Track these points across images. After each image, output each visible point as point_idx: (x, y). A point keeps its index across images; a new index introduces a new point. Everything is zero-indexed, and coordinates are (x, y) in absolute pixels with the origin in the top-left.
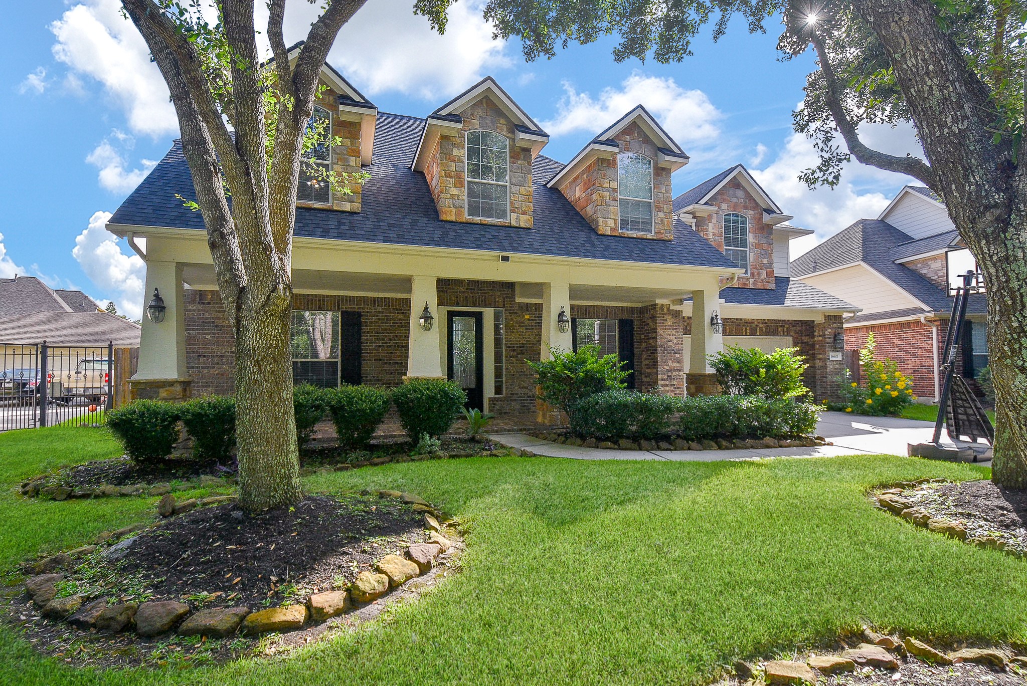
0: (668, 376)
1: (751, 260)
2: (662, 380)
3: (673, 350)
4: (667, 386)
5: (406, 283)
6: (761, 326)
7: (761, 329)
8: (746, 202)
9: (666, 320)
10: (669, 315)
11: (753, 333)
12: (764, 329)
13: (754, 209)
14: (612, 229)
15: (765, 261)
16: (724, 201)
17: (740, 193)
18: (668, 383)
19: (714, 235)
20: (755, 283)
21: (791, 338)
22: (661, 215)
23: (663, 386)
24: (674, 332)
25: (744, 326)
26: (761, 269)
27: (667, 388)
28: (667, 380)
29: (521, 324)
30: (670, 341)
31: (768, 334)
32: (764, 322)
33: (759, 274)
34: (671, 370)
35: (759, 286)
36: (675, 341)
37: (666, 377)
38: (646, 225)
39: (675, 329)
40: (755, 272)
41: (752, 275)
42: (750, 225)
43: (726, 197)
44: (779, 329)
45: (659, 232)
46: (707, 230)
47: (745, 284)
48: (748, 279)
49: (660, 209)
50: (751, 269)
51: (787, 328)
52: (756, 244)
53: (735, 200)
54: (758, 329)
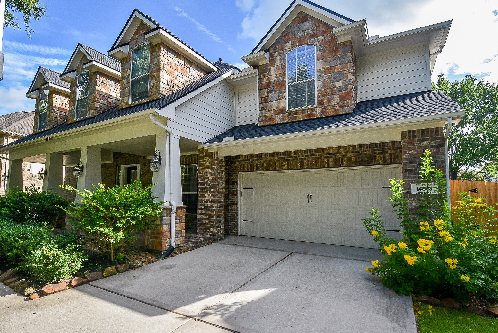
0: (205, 207)
1: (319, 88)
2: (201, 209)
3: (209, 185)
4: (204, 214)
6: (349, 155)
7: (349, 159)
8: (313, 31)
9: (205, 161)
10: (207, 156)
11: (338, 163)
12: (354, 159)
13: (323, 34)
14: (127, 103)
15: (339, 84)
16: (288, 40)
17: (307, 25)
18: (204, 212)
19: (277, 76)
20: (322, 112)
21: (402, 166)
23: (201, 214)
24: (210, 170)
25: (326, 157)
26: (332, 94)
27: (204, 217)
28: (204, 210)
30: (207, 178)
31: (358, 163)
33: (329, 101)
34: (207, 202)
35: (330, 112)
37: (203, 207)
39: (211, 168)
40: (325, 99)
41: (321, 103)
42: (319, 53)
43: (290, 36)
44: (378, 157)
45: (151, 96)
46: (269, 75)
47: (310, 115)
48: (314, 109)
49: (152, 78)
50: (319, 97)
51: (391, 155)
52: (327, 69)
53: (300, 35)
54: (345, 159)
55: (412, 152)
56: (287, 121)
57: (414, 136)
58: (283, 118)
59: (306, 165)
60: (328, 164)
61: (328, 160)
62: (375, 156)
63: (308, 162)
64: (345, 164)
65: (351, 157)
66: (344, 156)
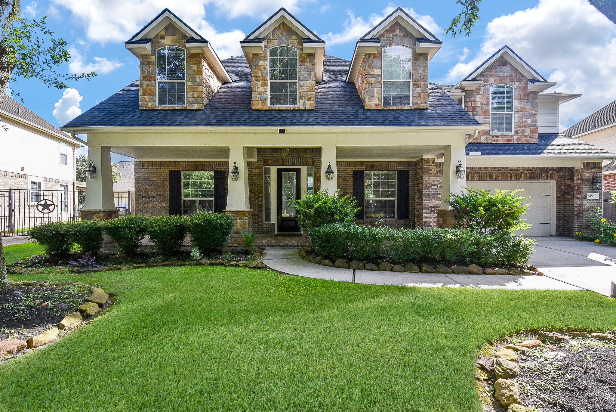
0: (432, 211)
1: (516, 121)
2: (427, 213)
3: (437, 192)
4: (431, 218)
5: (225, 151)
6: (526, 172)
7: (525, 175)
8: (512, 75)
9: (431, 170)
10: (434, 166)
11: (518, 177)
12: (528, 175)
13: (519, 80)
14: (377, 105)
15: (529, 121)
16: (491, 76)
17: (506, 69)
18: (431, 216)
19: (481, 103)
20: (518, 139)
21: (554, 182)
22: (418, 90)
23: (427, 218)
24: (437, 178)
25: (509, 173)
26: (525, 127)
27: (431, 220)
28: (431, 213)
30: (434, 185)
31: (531, 178)
32: (528, 169)
33: (523, 132)
34: (434, 207)
35: (523, 141)
36: (439, 185)
37: (430, 211)
38: (406, 99)
39: (439, 176)
40: (520, 130)
41: (517, 132)
42: (516, 94)
43: (493, 73)
44: (543, 175)
45: (416, 104)
46: (475, 100)
47: (509, 140)
48: (512, 136)
49: (417, 86)
50: (515, 128)
51: (551, 174)
52: (521, 108)
53: (501, 75)
54: (523, 175)
55: (588, 174)
56: (490, 142)
57: (589, 166)
58: (487, 139)
59: (494, 177)
60: (511, 178)
61: (511, 175)
62: (542, 174)
63: (496, 175)
64: (523, 178)
65: (526, 174)
66: (521, 172)
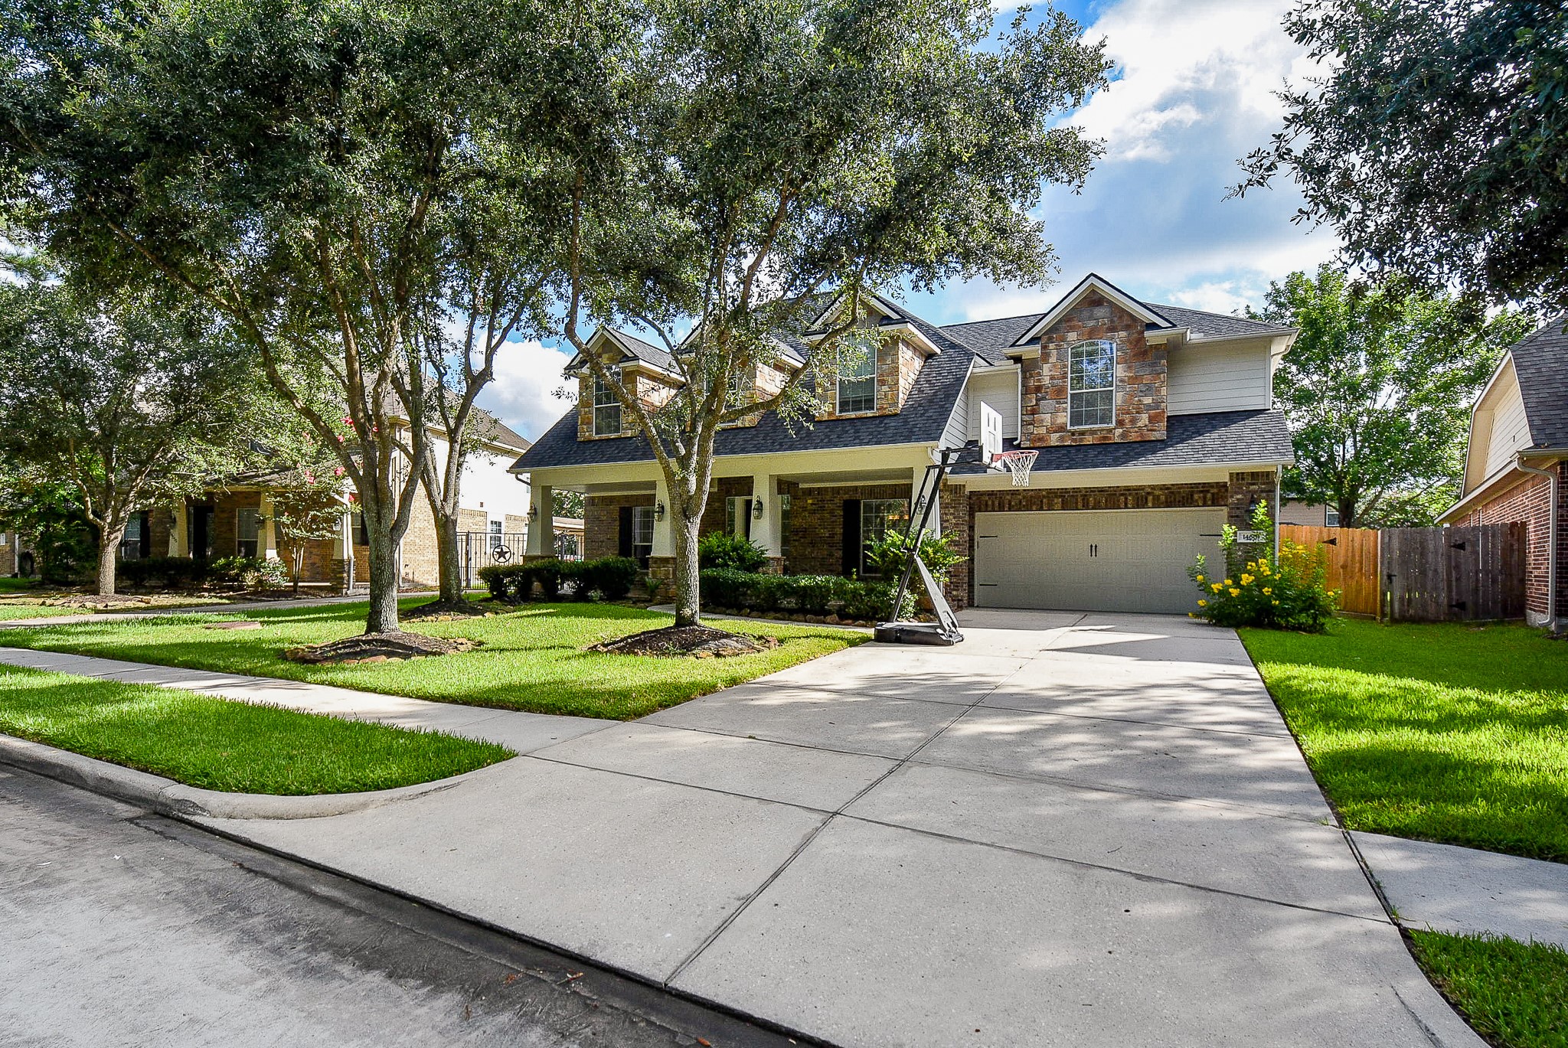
1: (1119, 402)
6: (1157, 493)
7: (1156, 498)
8: (1112, 321)
11: (1141, 503)
12: (1163, 498)
13: (1127, 328)
14: (830, 414)
15: (1148, 400)
16: (1072, 329)
17: (1101, 312)
19: (1052, 378)
20: (1123, 435)
22: (885, 388)
24: (952, 511)
25: (1122, 495)
26: (1137, 412)
29: (804, 509)
30: (947, 521)
31: (1169, 504)
32: (1164, 487)
33: (1133, 421)
35: (1134, 437)
36: (954, 521)
38: (869, 403)
40: (1127, 418)
41: (1120, 423)
42: (1119, 354)
43: (1075, 323)
44: (1196, 496)
45: (882, 408)
46: (1039, 374)
47: (1105, 438)
48: (1110, 431)
49: (882, 383)
50: (1117, 415)
51: (1213, 494)
52: (1130, 378)
53: (1092, 323)
54: (1150, 498)
55: (1239, 496)
56: (1068, 443)
57: (1243, 479)
58: (1062, 438)
59: (1091, 504)
60: (1126, 504)
61: (1126, 499)
62: (1192, 495)
63: (1095, 499)
64: (1150, 504)
65: (1158, 496)
66: (1148, 493)
